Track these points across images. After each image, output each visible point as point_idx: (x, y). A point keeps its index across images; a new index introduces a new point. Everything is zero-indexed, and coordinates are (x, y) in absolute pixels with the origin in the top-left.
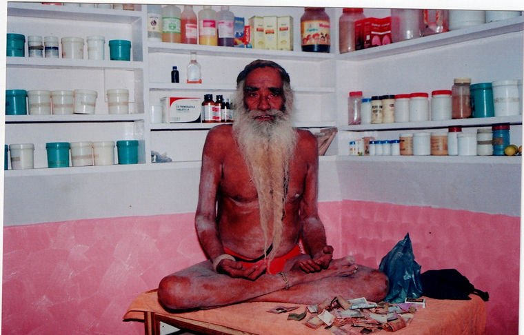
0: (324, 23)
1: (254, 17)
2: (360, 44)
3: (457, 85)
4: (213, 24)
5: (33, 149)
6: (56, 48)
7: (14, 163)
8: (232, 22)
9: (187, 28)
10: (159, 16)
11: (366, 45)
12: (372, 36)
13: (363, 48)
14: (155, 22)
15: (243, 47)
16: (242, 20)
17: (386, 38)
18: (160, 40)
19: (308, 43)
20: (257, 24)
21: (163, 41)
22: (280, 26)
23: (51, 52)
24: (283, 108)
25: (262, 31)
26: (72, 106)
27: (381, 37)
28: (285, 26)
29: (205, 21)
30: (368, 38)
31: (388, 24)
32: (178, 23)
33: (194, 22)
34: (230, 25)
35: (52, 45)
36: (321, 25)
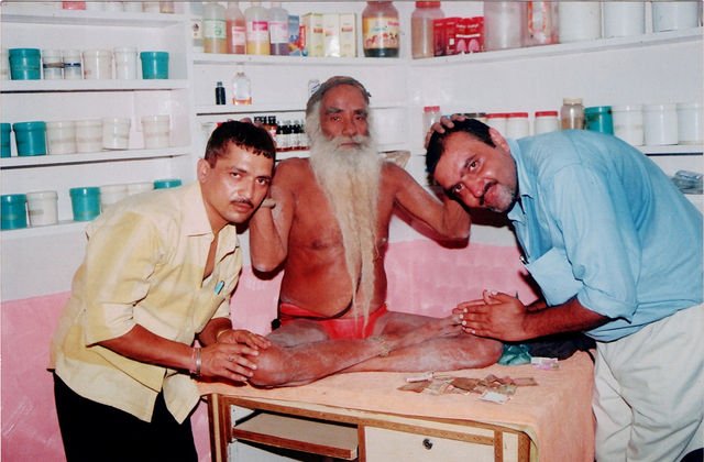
0: (393, 20)
1: (310, 14)
2: (441, 49)
3: (567, 106)
4: (265, 26)
5: (57, 198)
6: (78, 65)
7: (33, 217)
8: (286, 22)
9: (234, 32)
10: (200, 18)
11: (449, 51)
12: (457, 40)
13: (444, 54)
14: (197, 27)
15: (297, 54)
16: (297, 18)
17: (473, 44)
18: (202, 49)
19: (374, 46)
20: (313, 23)
21: (206, 52)
22: (342, 26)
23: (73, 70)
24: (367, 133)
25: (321, 31)
26: (100, 140)
27: (467, 41)
28: (349, 27)
29: (254, 23)
30: (452, 42)
31: (477, 26)
32: (223, 26)
33: (241, 23)
34: (284, 27)
35: (72, 62)
36: (390, 23)
